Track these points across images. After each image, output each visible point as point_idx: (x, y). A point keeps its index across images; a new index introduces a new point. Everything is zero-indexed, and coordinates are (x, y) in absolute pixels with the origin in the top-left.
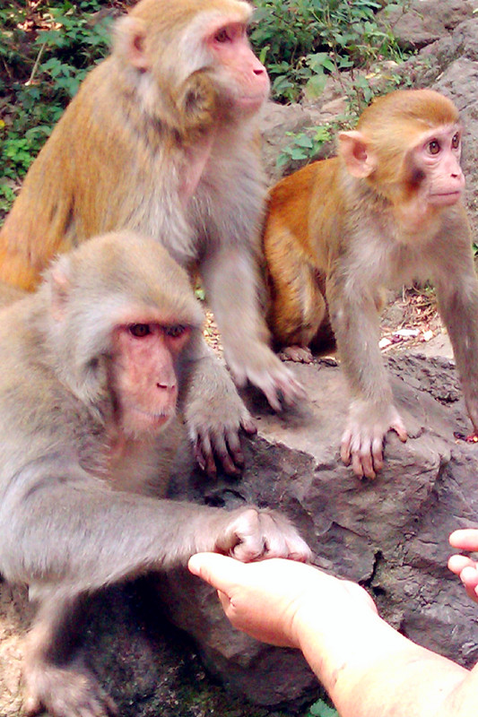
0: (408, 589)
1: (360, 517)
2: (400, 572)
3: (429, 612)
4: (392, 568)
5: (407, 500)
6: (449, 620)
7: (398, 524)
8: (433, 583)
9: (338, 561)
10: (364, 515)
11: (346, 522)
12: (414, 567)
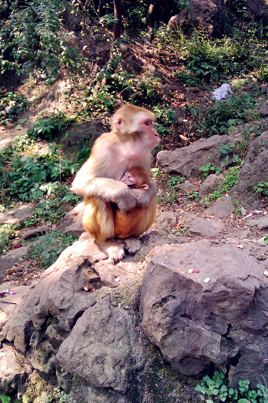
0: (242, 338)
1: (222, 310)
2: (238, 331)
3: (250, 347)
4: (235, 330)
5: (241, 305)
6: (258, 350)
7: (237, 314)
8: (252, 336)
9: (213, 326)
10: (223, 310)
11: (216, 312)
12: (244, 330)
